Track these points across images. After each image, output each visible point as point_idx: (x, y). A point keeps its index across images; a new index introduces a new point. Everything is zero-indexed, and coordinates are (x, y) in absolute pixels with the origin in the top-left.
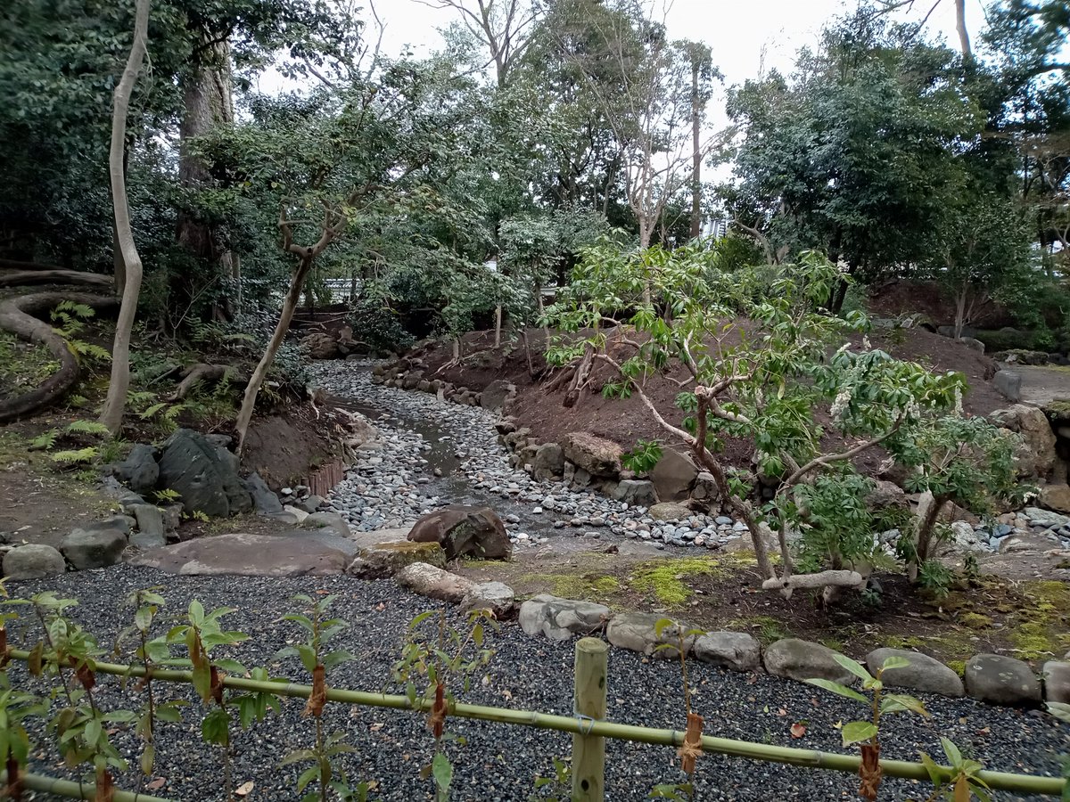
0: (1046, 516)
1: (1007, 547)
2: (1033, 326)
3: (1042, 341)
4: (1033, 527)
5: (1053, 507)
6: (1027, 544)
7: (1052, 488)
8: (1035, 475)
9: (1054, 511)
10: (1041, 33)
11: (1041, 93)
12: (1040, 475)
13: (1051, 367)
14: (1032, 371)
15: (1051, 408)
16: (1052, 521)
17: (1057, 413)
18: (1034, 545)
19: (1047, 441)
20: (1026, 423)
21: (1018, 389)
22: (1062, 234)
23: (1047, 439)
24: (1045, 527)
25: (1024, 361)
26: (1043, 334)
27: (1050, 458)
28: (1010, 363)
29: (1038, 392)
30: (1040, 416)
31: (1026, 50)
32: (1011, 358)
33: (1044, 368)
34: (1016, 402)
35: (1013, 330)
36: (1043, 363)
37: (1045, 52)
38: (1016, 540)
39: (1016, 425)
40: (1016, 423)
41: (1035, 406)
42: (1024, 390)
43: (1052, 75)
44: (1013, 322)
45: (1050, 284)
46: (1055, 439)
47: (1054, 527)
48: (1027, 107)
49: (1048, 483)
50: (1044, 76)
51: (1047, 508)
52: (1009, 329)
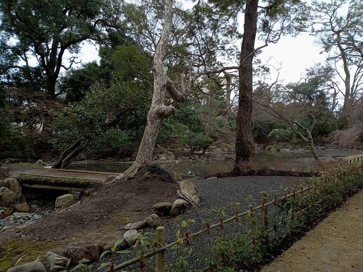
0: (20, 214)
1: (2, 230)
2: (15, 150)
3: (18, 155)
4: (16, 219)
5: (22, 211)
6: (9, 227)
7: (22, 204)
8: (16, 201)
9: (23, 212)
10: (12, 55)
11: (13, 74)
12: (17, 201)
13: (21, 163)
14: (14, 165)
15: (19, 178)
16: (22, 216)
17: (21, 179)
18: (12, 227)
19: (19, 189)
20: (11, 184)
21: (8, 173)
22: (23, 120)
23: (18, 188)
24: (20, 218)
25: (11, 162)
26: (18, 153)
27: (20, 194)
28: (7, 163)
29: (15, 173)
30: (16, 181)
31: (7, 59)
32: (7, 162)
33: (18, 164)
34: (7, 177)
35: (9, 152)
36: (18, 162)
37: (13, 62)
38: (5, 227)
39: (8, 185)
40: (8, 184)
41: (14, 177)
42: (10, 173)
43: (16, 69)
44: (8, 149)
45: (19, 136)
46: (21, 188)
47: (23, 218)
48: (8, 77)
49: (20, 203)
50: (13, 69)
51: (20, 212)
52: (7, 151)
